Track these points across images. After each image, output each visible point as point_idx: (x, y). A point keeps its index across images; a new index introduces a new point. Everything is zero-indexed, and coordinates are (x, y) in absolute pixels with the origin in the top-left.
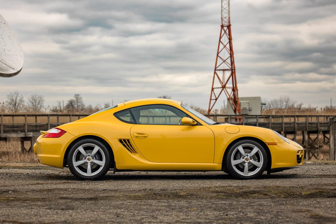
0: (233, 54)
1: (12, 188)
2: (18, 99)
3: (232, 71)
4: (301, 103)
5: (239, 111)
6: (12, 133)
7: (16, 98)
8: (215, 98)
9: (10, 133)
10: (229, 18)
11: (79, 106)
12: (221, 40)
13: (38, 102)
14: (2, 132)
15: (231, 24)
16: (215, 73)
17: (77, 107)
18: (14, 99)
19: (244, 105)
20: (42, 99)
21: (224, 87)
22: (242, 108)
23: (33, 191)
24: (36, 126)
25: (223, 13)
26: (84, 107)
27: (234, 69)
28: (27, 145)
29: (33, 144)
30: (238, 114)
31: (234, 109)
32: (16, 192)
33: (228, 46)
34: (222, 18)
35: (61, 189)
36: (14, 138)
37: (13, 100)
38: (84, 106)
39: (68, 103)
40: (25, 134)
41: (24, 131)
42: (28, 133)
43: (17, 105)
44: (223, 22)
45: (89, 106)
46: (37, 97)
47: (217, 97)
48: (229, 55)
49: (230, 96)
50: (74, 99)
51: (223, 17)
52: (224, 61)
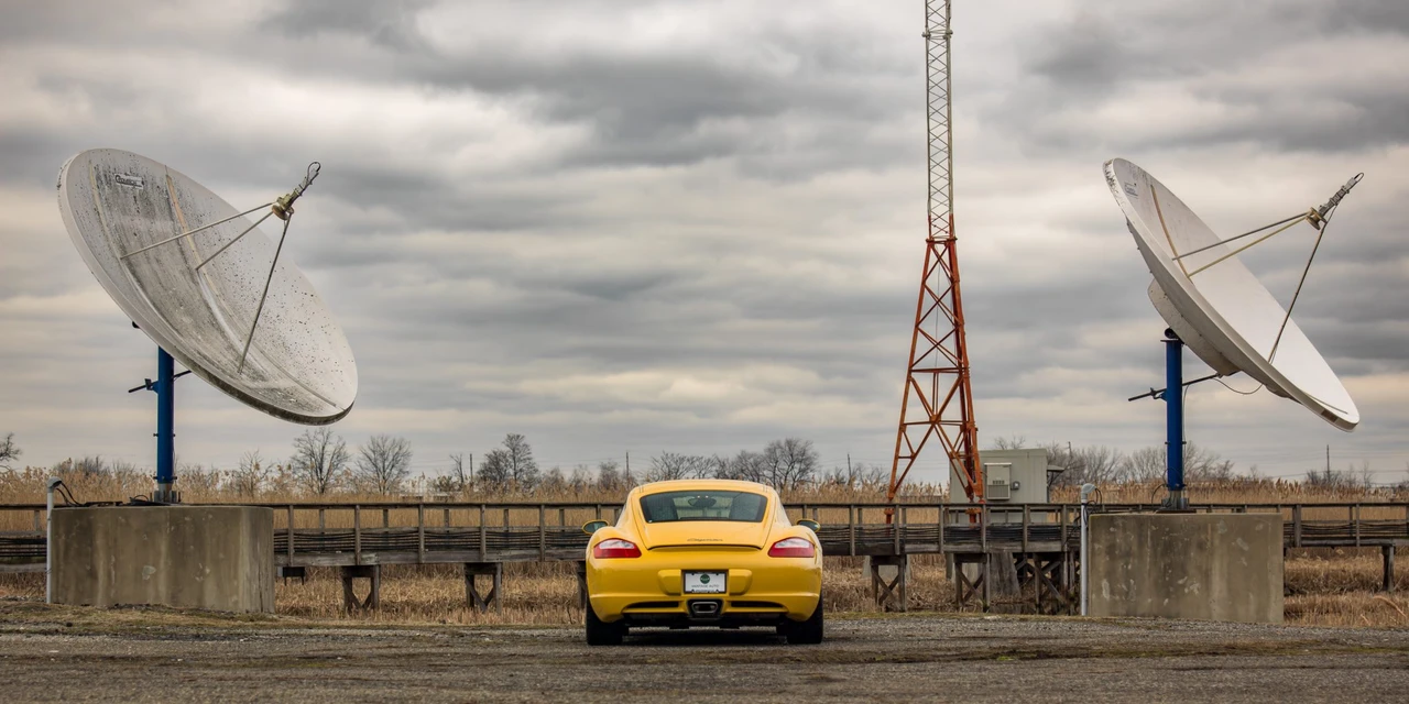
0: (962, 325)
1: (343, 653)
2: (330, 449)
3: (960, 373)
4: (1227, 462)
5: (980, 490)
6: (320, 555)
7: (323, 448)
8: (909, 454)
9: (315, 555)
10: (951, 217)
11: (521, 470)
12: (928, 283)
13: (390, 458)
14: (292, 551)
15: (957, 234)
16: (910, 379)
17: (516, 474)
18: (317, 451)
19: (996, 472)
20: (404, 450)
21: (935, 421)
22: (990, 483)
23: (381, 656)
24: (386, 536)
25: (933, 203)
26: (535, 476)
27: (966, 368)
28: (361, 588)
29: (376, 587)
30: (976, 500)
31: (966, 485)
32: (350, 658)
33: (948, 300)
34: (929, 217)
35: (433, 654)
36: (321, 572)
37: (312, 454)
38: (536, 471)
39: (487, 462)
40: (356, 559)
41: (353, 551)
42: (364, 556)
43: (326, 466)
44: (934, 230)
45: (552, 472)
46: (388, 444)
47: (915, 451)
48: (952, 328)
49: (952, 448)
50: (505, 449)
51: (933, 217)
52: (937, 345)
